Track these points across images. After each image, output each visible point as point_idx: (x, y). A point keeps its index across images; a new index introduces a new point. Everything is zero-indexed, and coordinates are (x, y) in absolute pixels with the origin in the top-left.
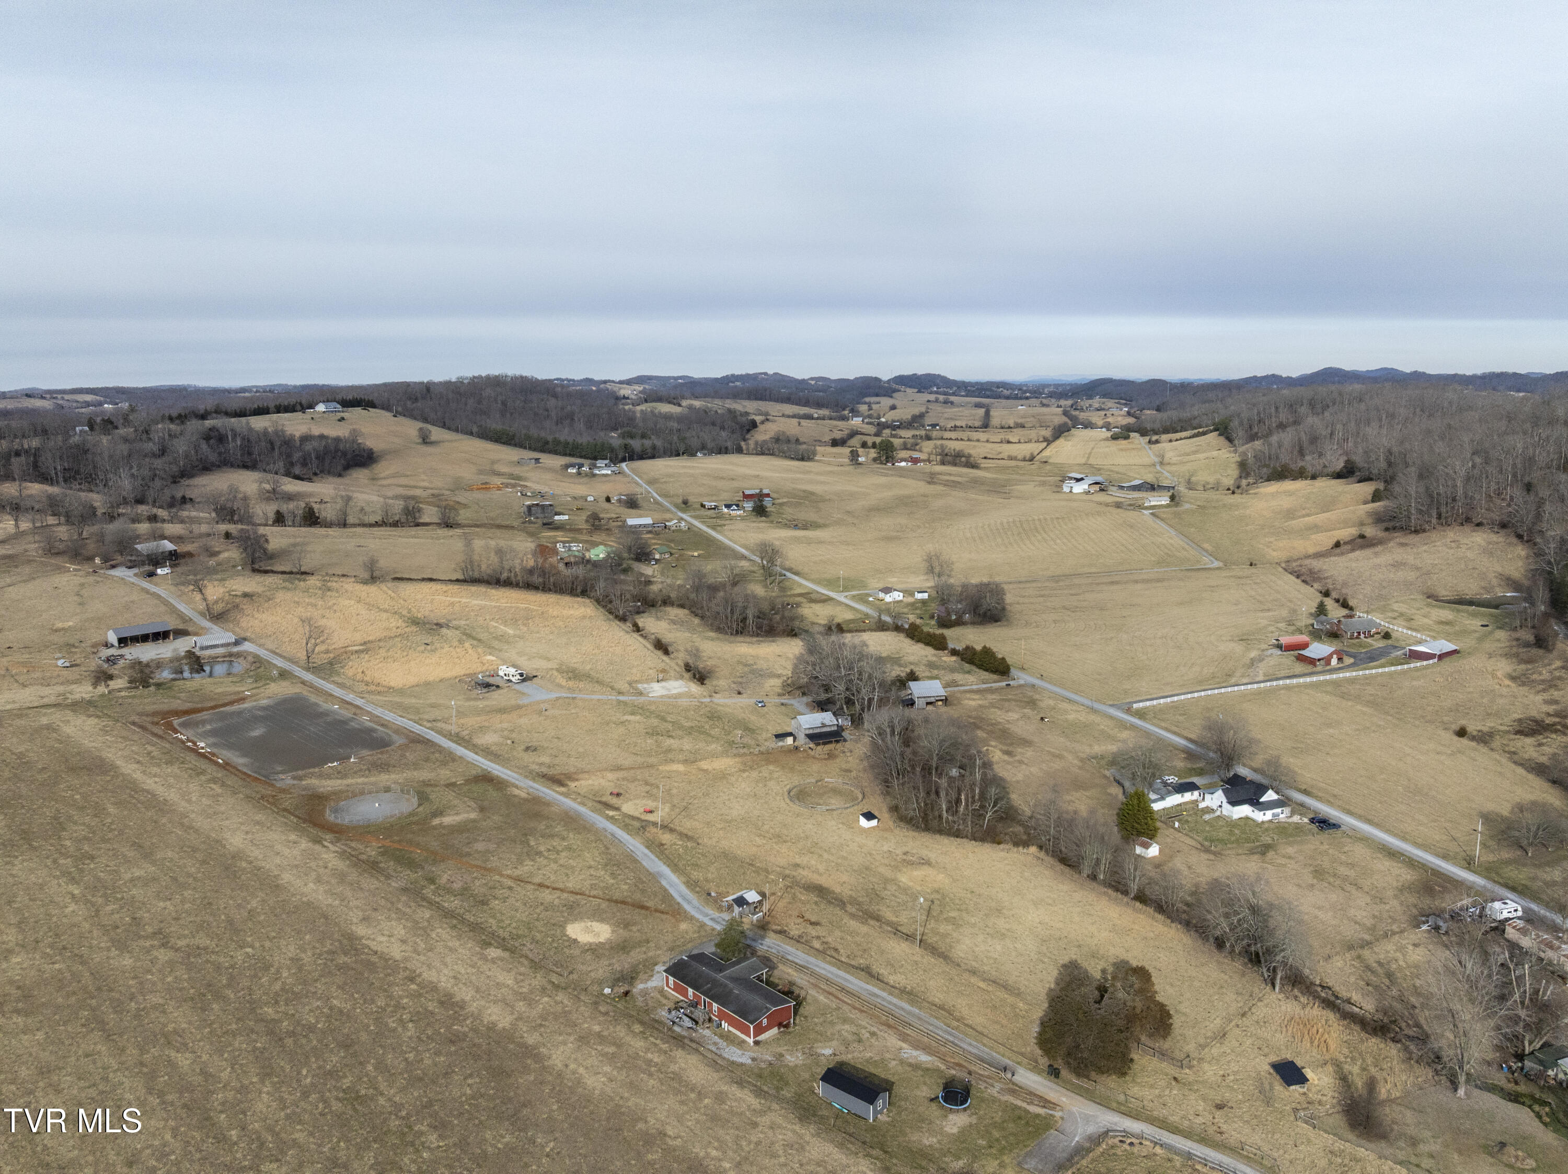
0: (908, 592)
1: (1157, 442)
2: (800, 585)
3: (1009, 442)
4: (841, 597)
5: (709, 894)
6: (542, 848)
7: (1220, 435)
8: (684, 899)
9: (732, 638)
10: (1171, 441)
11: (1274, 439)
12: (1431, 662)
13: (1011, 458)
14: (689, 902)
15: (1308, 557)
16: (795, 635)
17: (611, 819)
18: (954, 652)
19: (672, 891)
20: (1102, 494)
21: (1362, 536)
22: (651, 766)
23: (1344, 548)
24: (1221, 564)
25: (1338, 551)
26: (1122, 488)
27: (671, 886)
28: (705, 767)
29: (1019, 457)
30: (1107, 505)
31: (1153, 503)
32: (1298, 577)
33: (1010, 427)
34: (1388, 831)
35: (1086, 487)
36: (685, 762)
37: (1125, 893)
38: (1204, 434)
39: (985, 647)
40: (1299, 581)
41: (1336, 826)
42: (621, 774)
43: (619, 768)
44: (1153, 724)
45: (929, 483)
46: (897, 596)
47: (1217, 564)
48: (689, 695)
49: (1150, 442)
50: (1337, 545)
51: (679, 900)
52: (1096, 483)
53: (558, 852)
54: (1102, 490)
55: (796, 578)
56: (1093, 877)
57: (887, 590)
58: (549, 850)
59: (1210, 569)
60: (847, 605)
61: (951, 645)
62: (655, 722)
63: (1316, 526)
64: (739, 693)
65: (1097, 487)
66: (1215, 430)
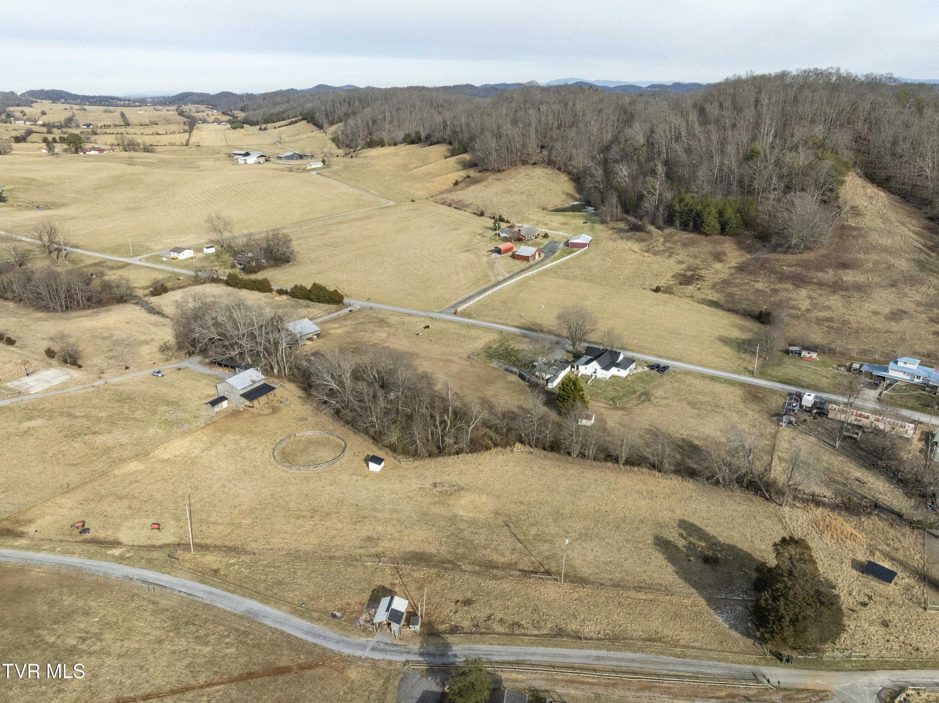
0: (198, 249)
1: (265, 129)
2: (88, 256)
3: (158, 134)
4: (135, 261)
5: (334, 616)
6: (71, 641)
7: (308, 122)
8: (315, 635)
9: (66, 315)
10: (275, 128)
11: (351, 122)
12: (585, 248)
13: (172, 144)
14: (325, 638)
15: (442, 193)
16: (125, 301)
17: (121, 559)
18: (281, 292)
19: (290, 631)
20: (268, 163)
21: (468, 177)
22: (104, 474)
23: (462, 185)
24: (395, 203)
25: (458, 187)
26: (280, 158)
27: (281, 623)
28: (165, 457)
29: (178, 143)
30: (282, 170)
31: (313, 167)
32: (450, 205)
33: (146, 125)
34: (690, 363)
35: (255, 159)
36: (136, 457)
37: (616, 460)
38: (296, 122)
39: (315, 284)
40: (451, 209)
41: (665, 368)
42: (78, 496)
43: (68, 489)
44: (482, 321)
45: (130, 164)
46: (187, 254)
47: (392, 203)
48: (73, 381)
49: (260, 129)
50: (456, 183)
51: (310, 639)
52: (262, 156)
53: (98, 637)
54: (267, 160)
55: (79, 251)
56: (582, 455)
57: (179, 250)
58: (84, 640)
59: (389, 207)
60: (149, 268)
61: (275, 287)
62: (65, 421)
63: (430, 173)
64: (127, 368)
65: (263, 159)
66: (303, 119)
